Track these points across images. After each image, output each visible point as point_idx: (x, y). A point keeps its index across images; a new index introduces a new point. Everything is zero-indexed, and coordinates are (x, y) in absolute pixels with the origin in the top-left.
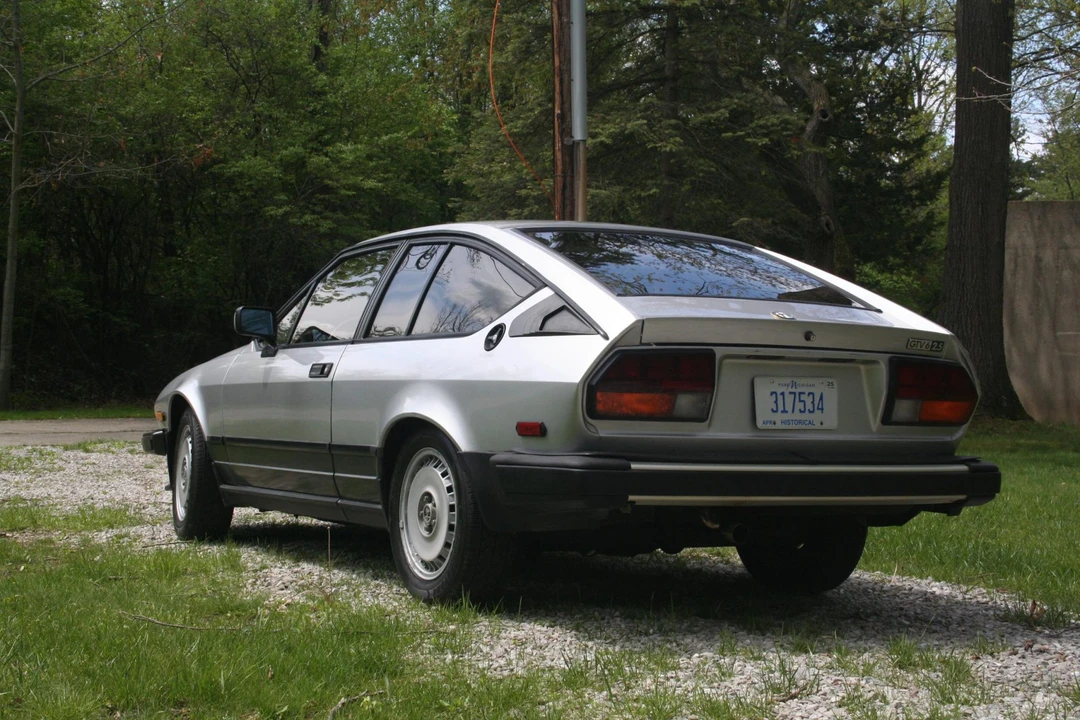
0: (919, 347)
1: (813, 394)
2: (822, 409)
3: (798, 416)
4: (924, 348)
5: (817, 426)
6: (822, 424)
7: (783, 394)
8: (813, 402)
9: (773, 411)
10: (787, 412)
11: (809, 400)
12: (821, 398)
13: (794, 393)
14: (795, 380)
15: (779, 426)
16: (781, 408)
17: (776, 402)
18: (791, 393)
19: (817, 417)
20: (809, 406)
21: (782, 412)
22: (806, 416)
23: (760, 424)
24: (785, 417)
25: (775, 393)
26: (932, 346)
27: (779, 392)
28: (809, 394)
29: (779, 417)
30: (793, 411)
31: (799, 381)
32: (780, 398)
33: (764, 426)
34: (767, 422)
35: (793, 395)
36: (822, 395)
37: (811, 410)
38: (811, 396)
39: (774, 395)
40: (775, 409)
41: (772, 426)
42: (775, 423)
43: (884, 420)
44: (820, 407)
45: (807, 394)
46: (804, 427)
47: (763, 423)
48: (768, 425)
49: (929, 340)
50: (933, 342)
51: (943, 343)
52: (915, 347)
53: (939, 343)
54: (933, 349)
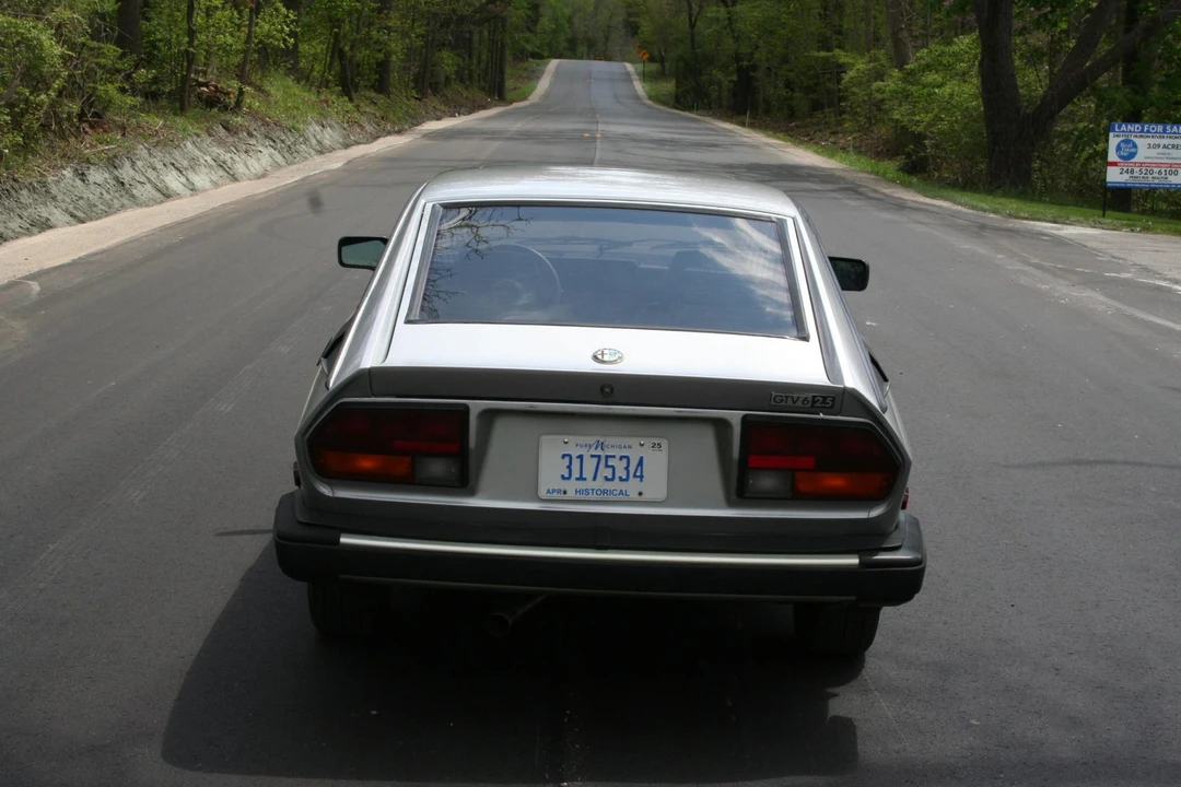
0: (790, 402)
1: (627, 457)
2: (641, 477)
3: (600, 484)
4: (799, 403)
5: (634, 496)
6: (640, 494)
7: (581, 457)
8: (627, 468)
9: (563, 477)
10: (585, 479)
11: (620, 466)
12: (641, 463)
13: (599, 457)
14: (602, 440)
15: (571, 494)
16: (576, 474)
17: (569, 467)
18: (592, 456)
19: (632, 487)
20: (621, 472)
21: (577, 479)
22: (616, 485)
23: (543, 493)
24: (581, 485)
25: (570, 456)
26: (814, 402)
27: (574, 456)
28: (621, 458)
29: (572, 487)
30: (595, 479)
31: (609, 441)
32: (576, 462)
33: (549, 496)
34: (554, 491)
35: (596, 460)
36: (641, 459)
37: (624, 477)
38: (625, 460)
39: (567, 459)
40: (567, 476)
41: (561, 496)
42: (565, 492)
43: (740, 493)
44: (638, 474)
45: (618, 457)
46: (611, 498)
47: (548, 492)
48: (555, 496)
49: (806, 395)
50: (814, 397)
51: (834, 398)
52: (783, 403)
53: (825, 398)
54: (817, 404)
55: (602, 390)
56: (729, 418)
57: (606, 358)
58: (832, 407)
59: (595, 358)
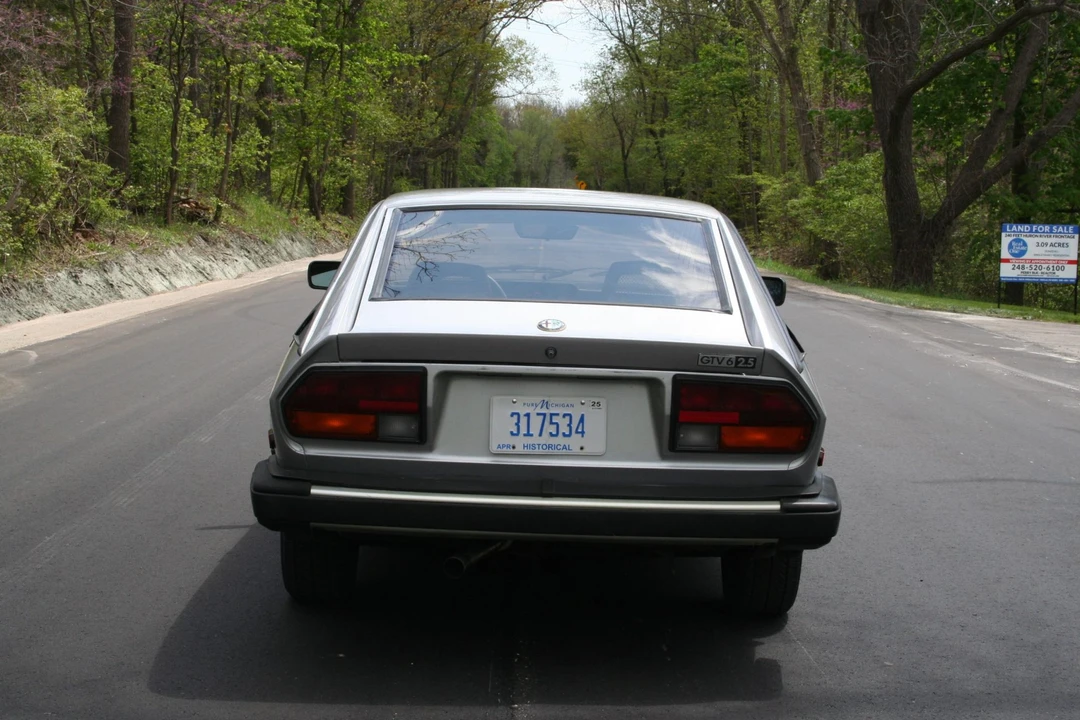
0: (716, 363)
1: (570, 415)
2: (583, 433)
3: (546, 439)
4: (724, 364)
5: (576, 450)
6: (582, 448)
7: (528, 415)
8: (569, 425)
9: (512, 433)
10: (532, 435)
11: (563, 423)
12: (582, 420)
13: (544, 415)
14: (546, 399)
15: (519, 449)
16: (523, 430)
17: (517, 424)
18: (538, 414)
19: (575, 442)
20: (564, 429)
21: (525, 435)
22: (560, 440)
23: (494, 448)
24: (529, 441)
25: (518, 414)
26: (737, 362)
27: (522, 414)
28: (565, 416)
29: (520, 442)
30: (540, 435)
31: (552, 400)
32: (524, 420)
33: (500, 451)
34: (504, 446)
35: (542, 417)
36: (583, 416)
37: (567, 433)
38: (568, 418)
39: (516, 417)
40: (515, 432)
41: (511, 451)
42: (514, 447)
43: (671, 447)
44: (580, 430)
45: (561, 415)
46: (556, 452)
47: (499, 446)
48: (505, 450)
49: (730, 356)
50: (737, 358)
51: (755, 359)
52: (710, 364)
53: (747, 359)
54: (740, 365)
55: (547, 353)
56: (661, 378)
57: (550, 327)
58: (753, 367)
59: (540, 327)
